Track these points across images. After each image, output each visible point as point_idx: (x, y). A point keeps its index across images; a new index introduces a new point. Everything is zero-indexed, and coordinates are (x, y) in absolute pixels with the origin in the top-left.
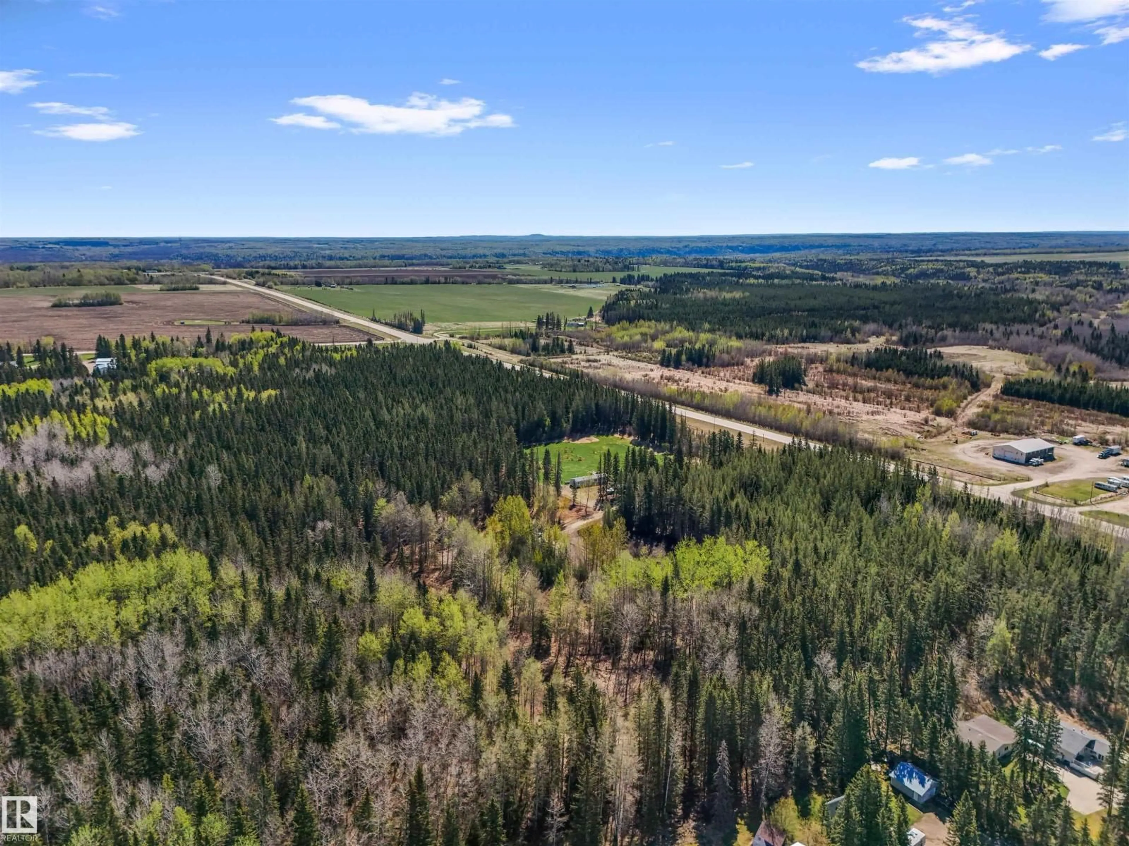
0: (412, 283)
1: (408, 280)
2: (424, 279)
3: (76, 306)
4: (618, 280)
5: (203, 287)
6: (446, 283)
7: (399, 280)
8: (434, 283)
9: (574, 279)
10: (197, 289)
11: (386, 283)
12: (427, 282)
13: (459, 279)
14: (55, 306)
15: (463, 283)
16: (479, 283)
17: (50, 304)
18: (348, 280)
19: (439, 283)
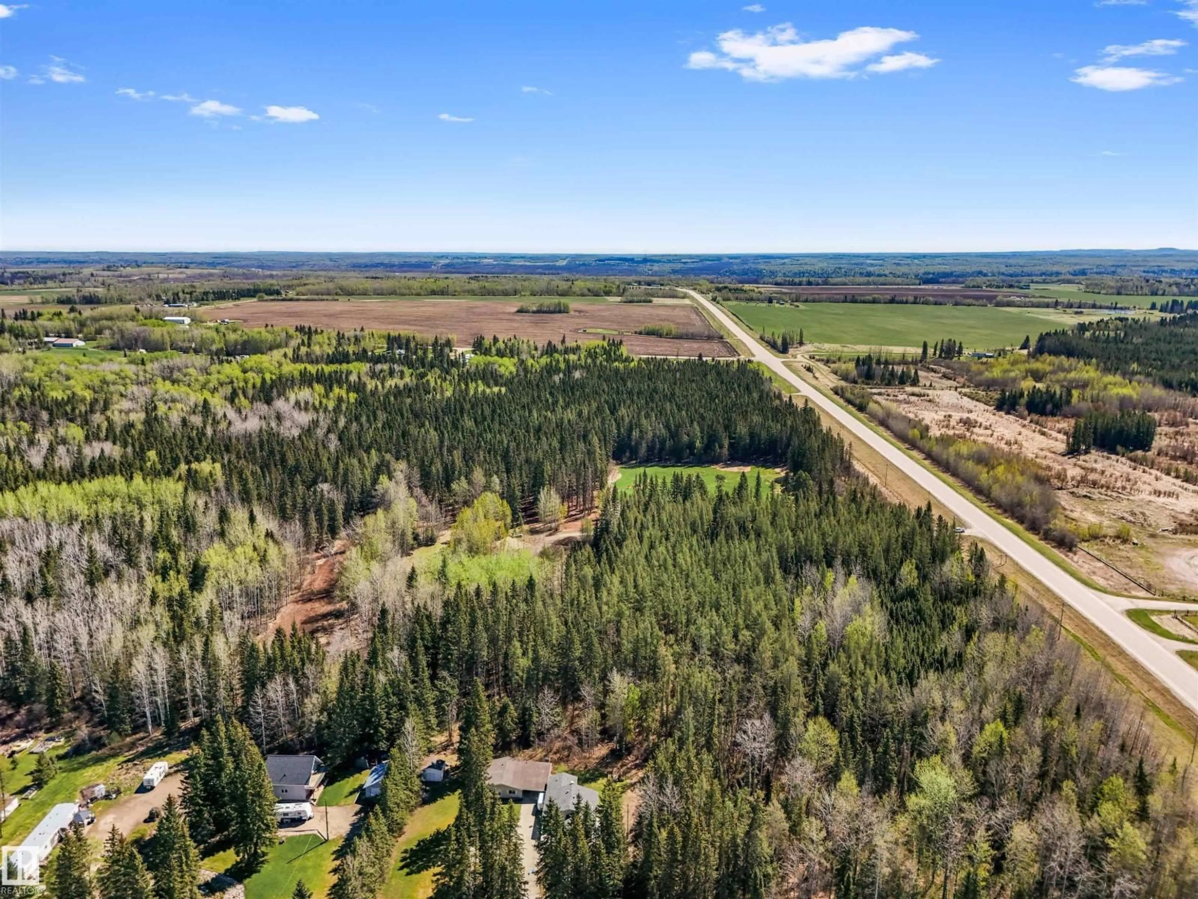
0: (874, 301)
1: (870, 298)
2: (889, 297)
3: (534, 312)
4: (1158, 306)
5: (656, 301)
6: (915, 303)
7: (859, 298)
8: (902, 302)
9: (1090, 302)
10: (650, 301)
11: (845, 301)
12: (892, 301)
13: (931, 299)
14: (518, 311)
15: (936, 304)
16: (956, 304)
17: (516, 309)
18: (805, 297)
19: (906, 303)
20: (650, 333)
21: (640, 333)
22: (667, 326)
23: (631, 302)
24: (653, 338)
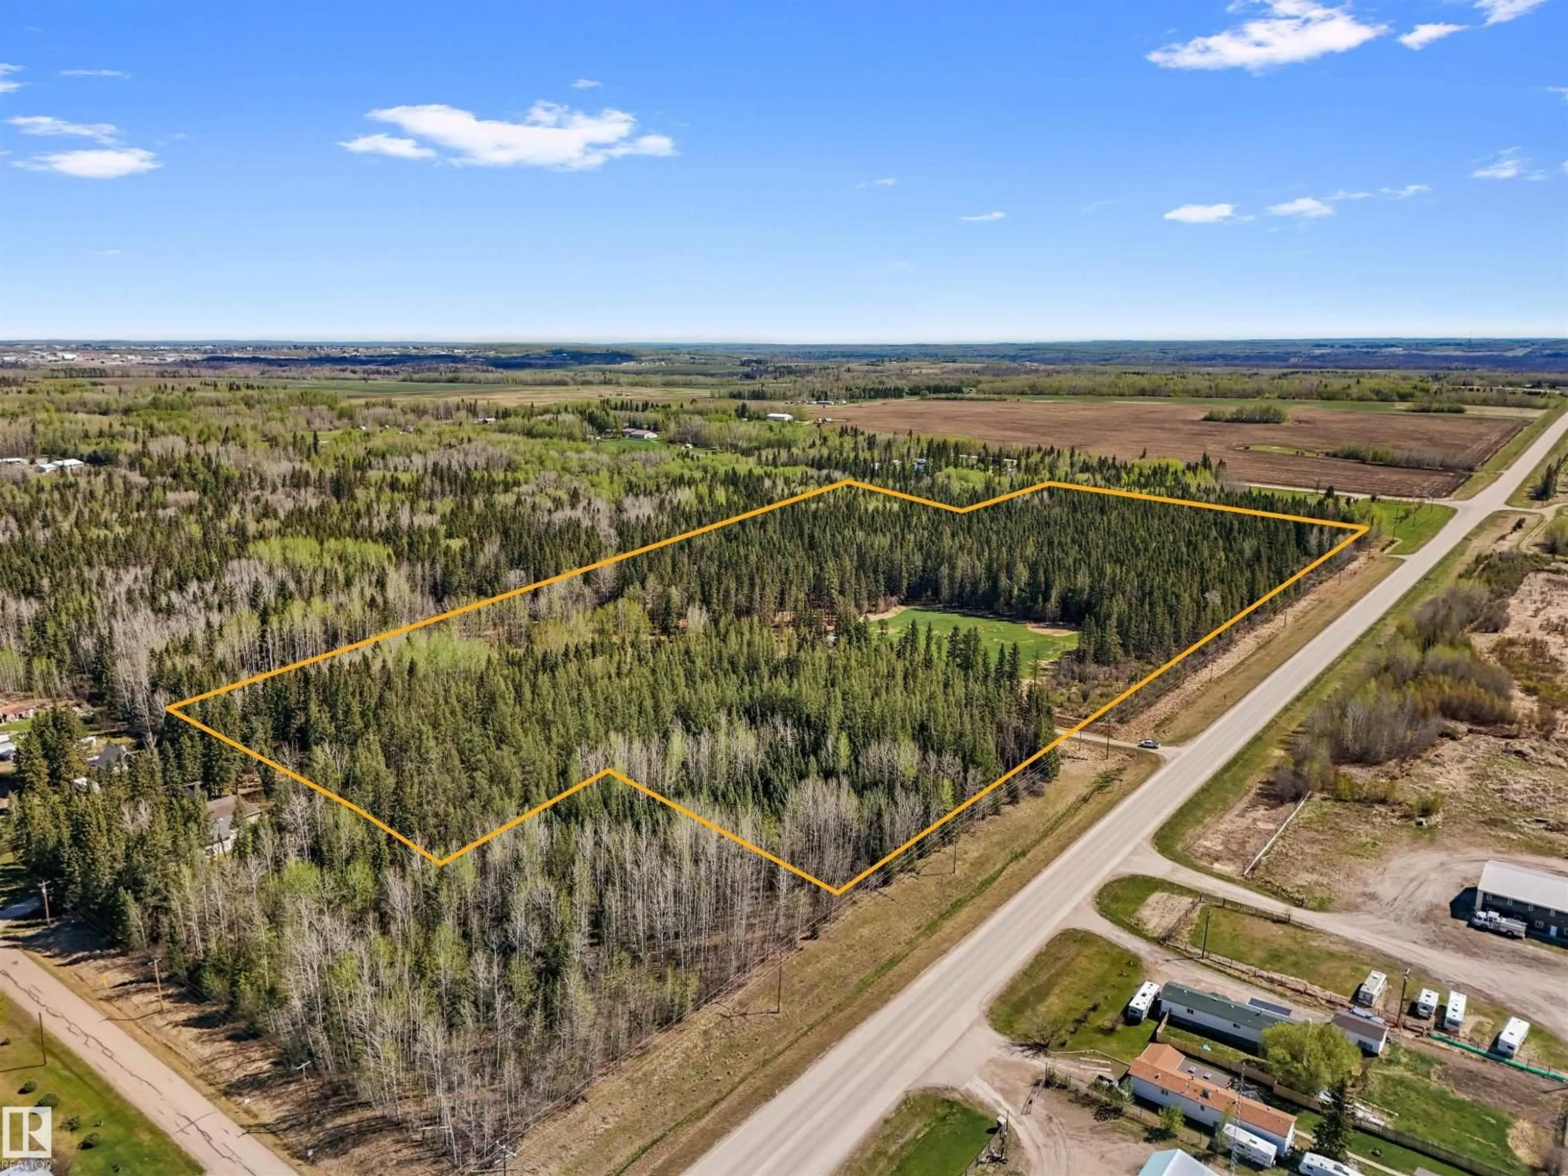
3: (1227, 421)
5: (1472, 411)
10: (1461, 411)
14: (1206, 419)
17: (1202, 416)
20: (1351, 456)
21: (1335, 455)
22: (1387, 448)
23: (1423, 411)
24: (1351, 464)
